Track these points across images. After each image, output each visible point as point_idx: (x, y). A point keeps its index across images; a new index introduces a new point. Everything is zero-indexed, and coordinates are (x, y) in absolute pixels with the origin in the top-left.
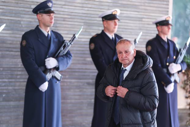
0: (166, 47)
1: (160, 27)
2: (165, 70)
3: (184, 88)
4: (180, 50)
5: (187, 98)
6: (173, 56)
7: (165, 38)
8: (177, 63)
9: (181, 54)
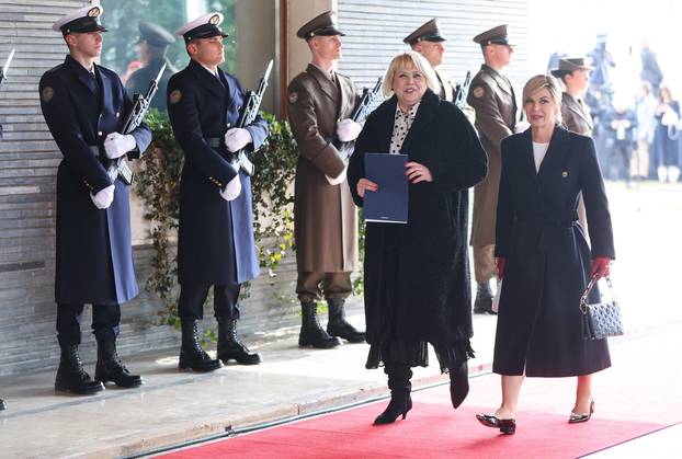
0: (93, 87)
1: (72, 37)
2: (95, 150)
3: (141, 193)
4: (136, 97)
5: (148, 217)
6: (113, 112)
7: (89, 65)
8: (125, 134)
9: (138, 109)
